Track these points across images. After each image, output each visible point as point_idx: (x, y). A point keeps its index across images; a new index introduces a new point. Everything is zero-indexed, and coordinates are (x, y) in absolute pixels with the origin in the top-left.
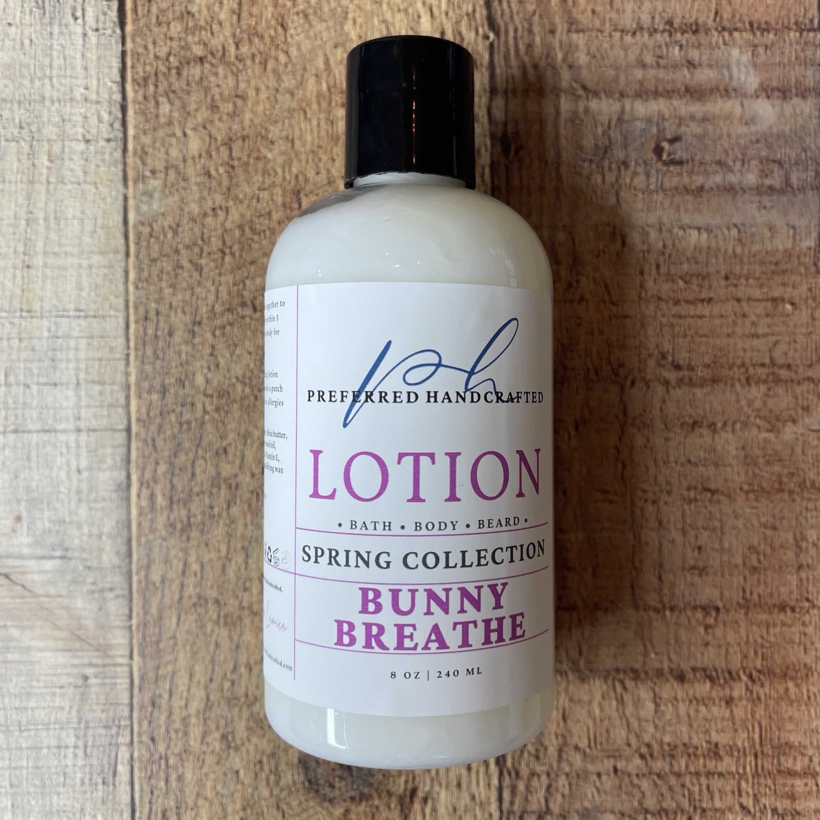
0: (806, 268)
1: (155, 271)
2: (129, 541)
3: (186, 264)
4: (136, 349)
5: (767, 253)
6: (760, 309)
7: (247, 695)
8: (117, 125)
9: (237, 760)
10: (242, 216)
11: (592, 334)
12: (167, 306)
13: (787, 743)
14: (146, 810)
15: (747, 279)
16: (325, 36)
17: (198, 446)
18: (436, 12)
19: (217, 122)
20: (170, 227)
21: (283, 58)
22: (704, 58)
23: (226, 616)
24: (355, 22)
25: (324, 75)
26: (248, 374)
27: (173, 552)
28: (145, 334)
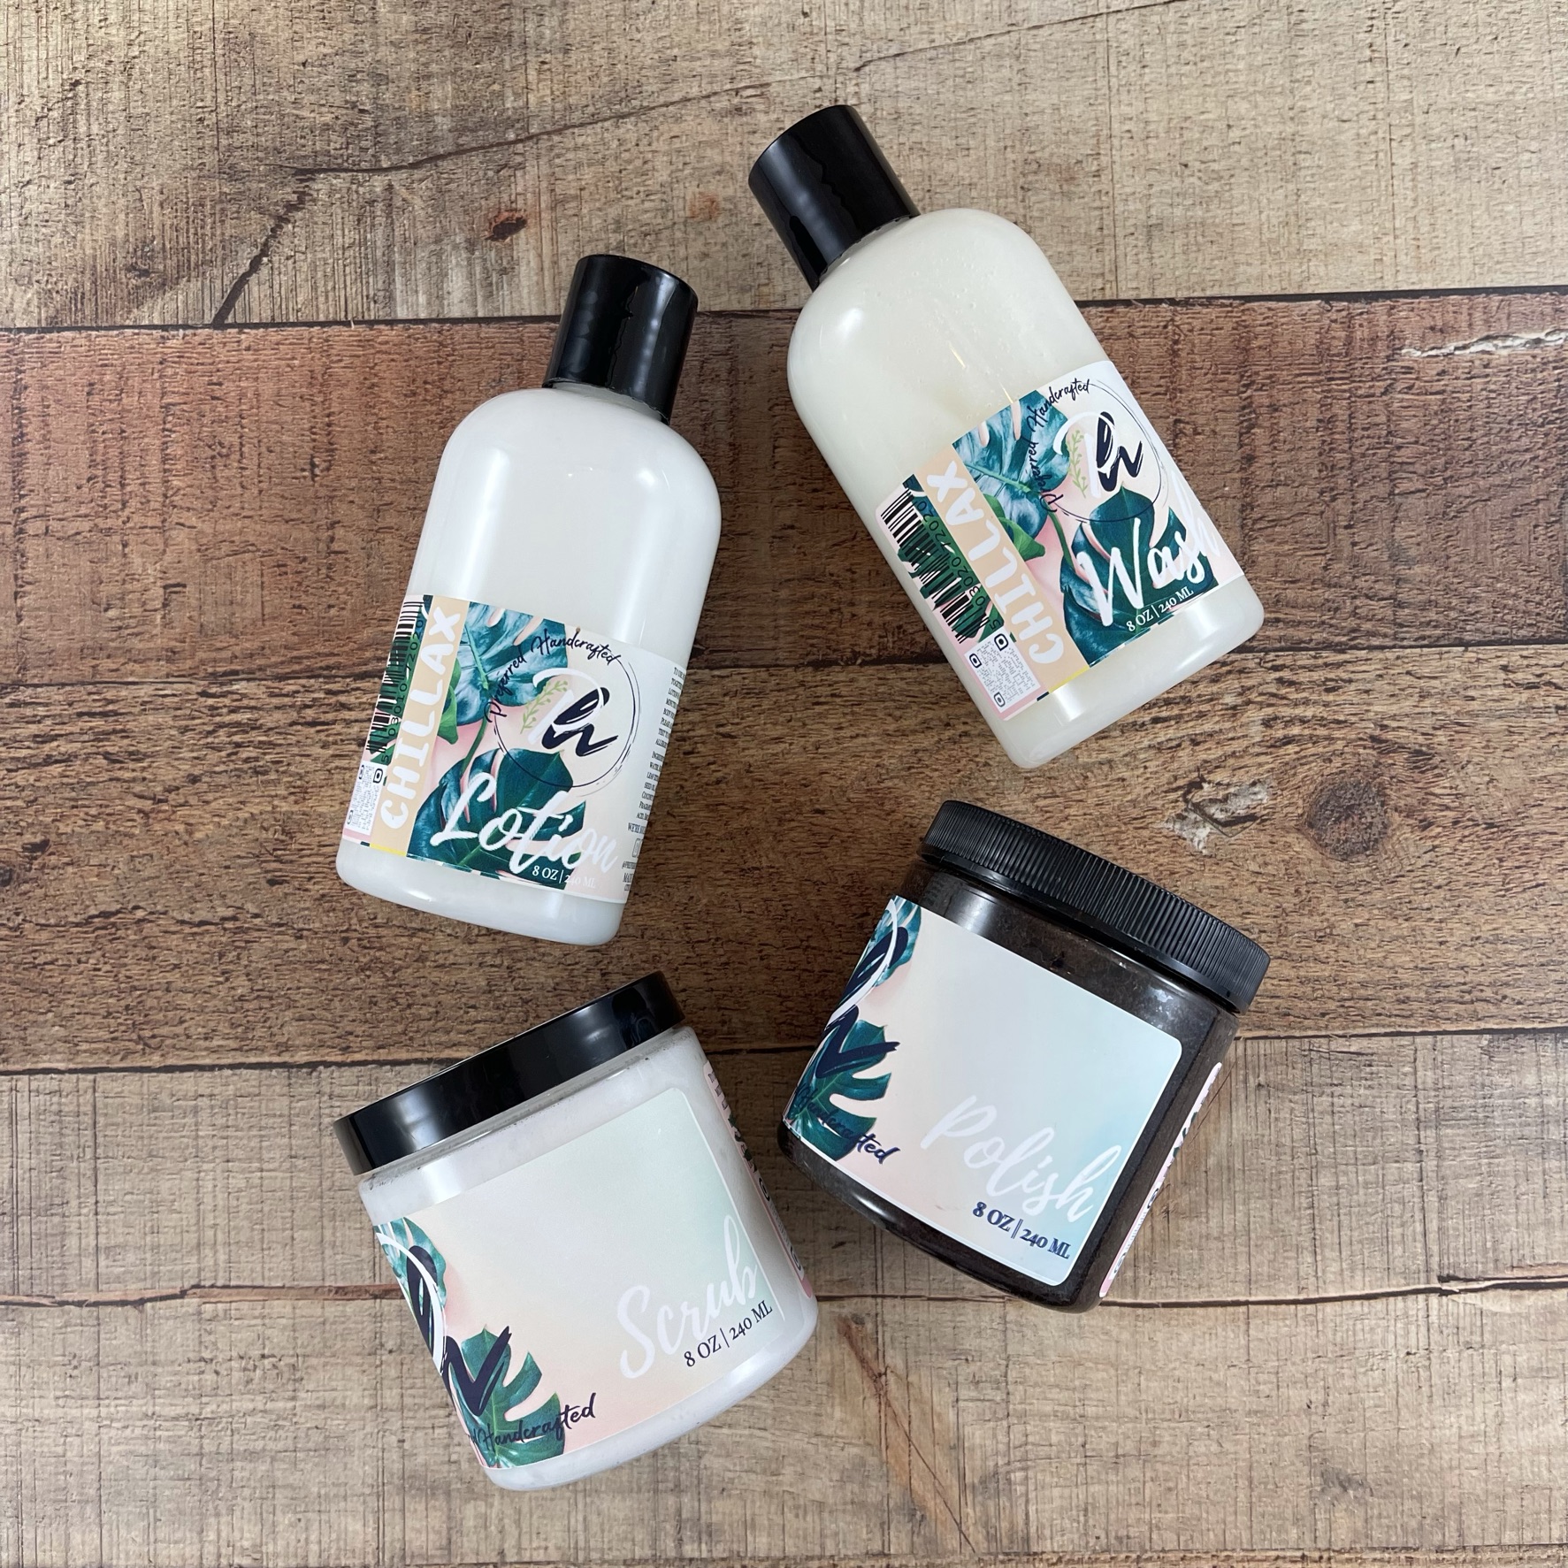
14: (1398, 1020)
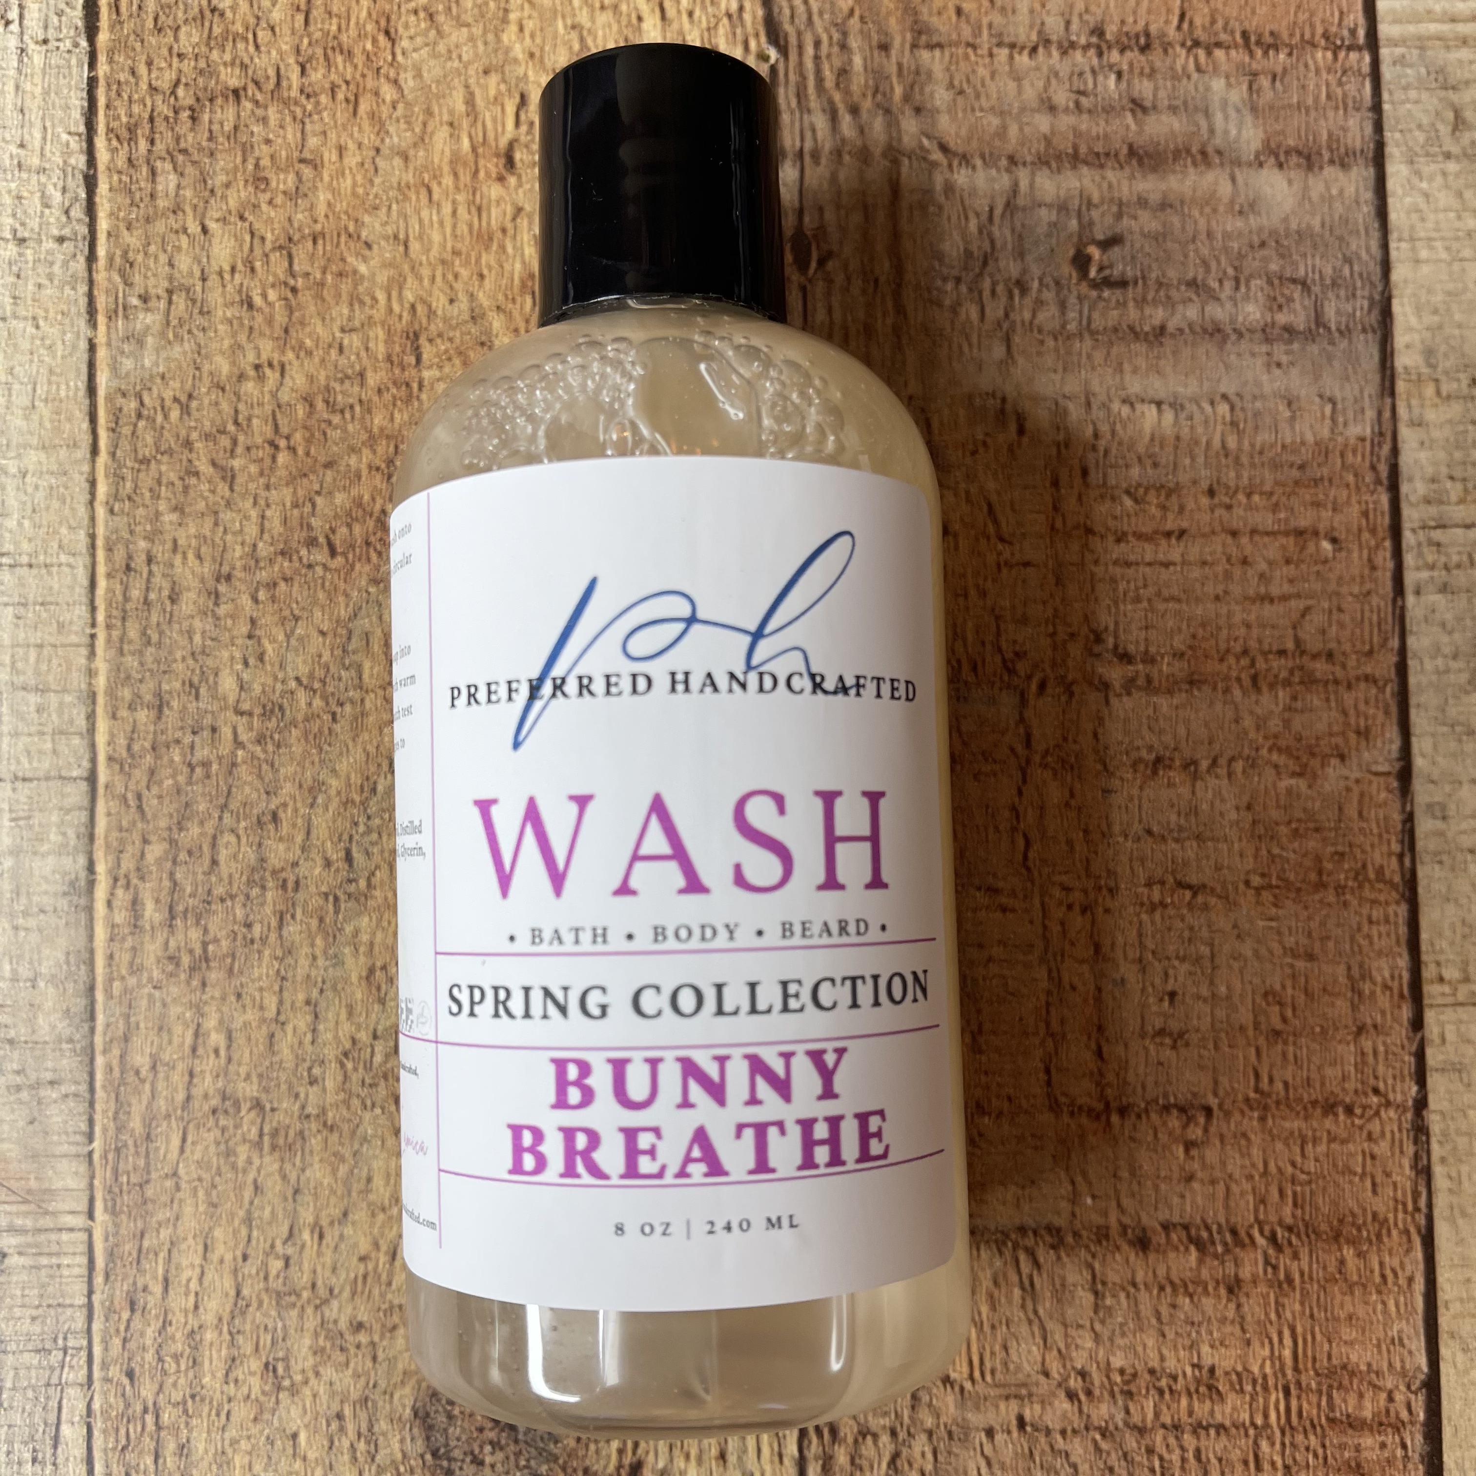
0: (1356, 475)
1: (146, 480)
2: (92, 989)
3: (204, 467)
4: (109, 627)
5: (1284, 447)
6: (1272, 549)
7: (314, 1286)
8: (77, 212)
9: (295, 1412)
10: (311, 379)
11: (966, 596)
12: (169, 545)
13: (1344, 1367)
15: (1249, 495)
16: (467, 53)
17: (224, 807)
18: (671, 12)
19: (264, 207)
20: (176, 400)
21: (388, 93)
22: (1162, 94)
23: (275, 1133)
24: (521, 29)
25: (465, 123)
26: (319, 673)
27: (175, 1010)
28: (126, 599)
